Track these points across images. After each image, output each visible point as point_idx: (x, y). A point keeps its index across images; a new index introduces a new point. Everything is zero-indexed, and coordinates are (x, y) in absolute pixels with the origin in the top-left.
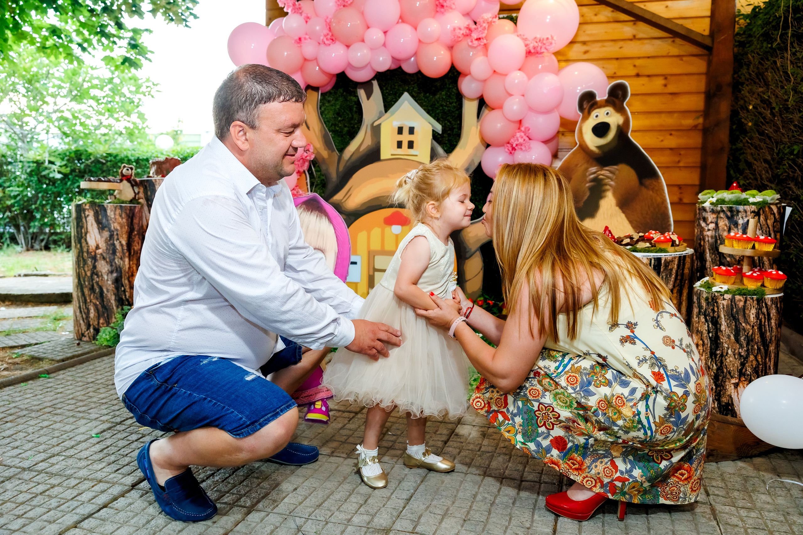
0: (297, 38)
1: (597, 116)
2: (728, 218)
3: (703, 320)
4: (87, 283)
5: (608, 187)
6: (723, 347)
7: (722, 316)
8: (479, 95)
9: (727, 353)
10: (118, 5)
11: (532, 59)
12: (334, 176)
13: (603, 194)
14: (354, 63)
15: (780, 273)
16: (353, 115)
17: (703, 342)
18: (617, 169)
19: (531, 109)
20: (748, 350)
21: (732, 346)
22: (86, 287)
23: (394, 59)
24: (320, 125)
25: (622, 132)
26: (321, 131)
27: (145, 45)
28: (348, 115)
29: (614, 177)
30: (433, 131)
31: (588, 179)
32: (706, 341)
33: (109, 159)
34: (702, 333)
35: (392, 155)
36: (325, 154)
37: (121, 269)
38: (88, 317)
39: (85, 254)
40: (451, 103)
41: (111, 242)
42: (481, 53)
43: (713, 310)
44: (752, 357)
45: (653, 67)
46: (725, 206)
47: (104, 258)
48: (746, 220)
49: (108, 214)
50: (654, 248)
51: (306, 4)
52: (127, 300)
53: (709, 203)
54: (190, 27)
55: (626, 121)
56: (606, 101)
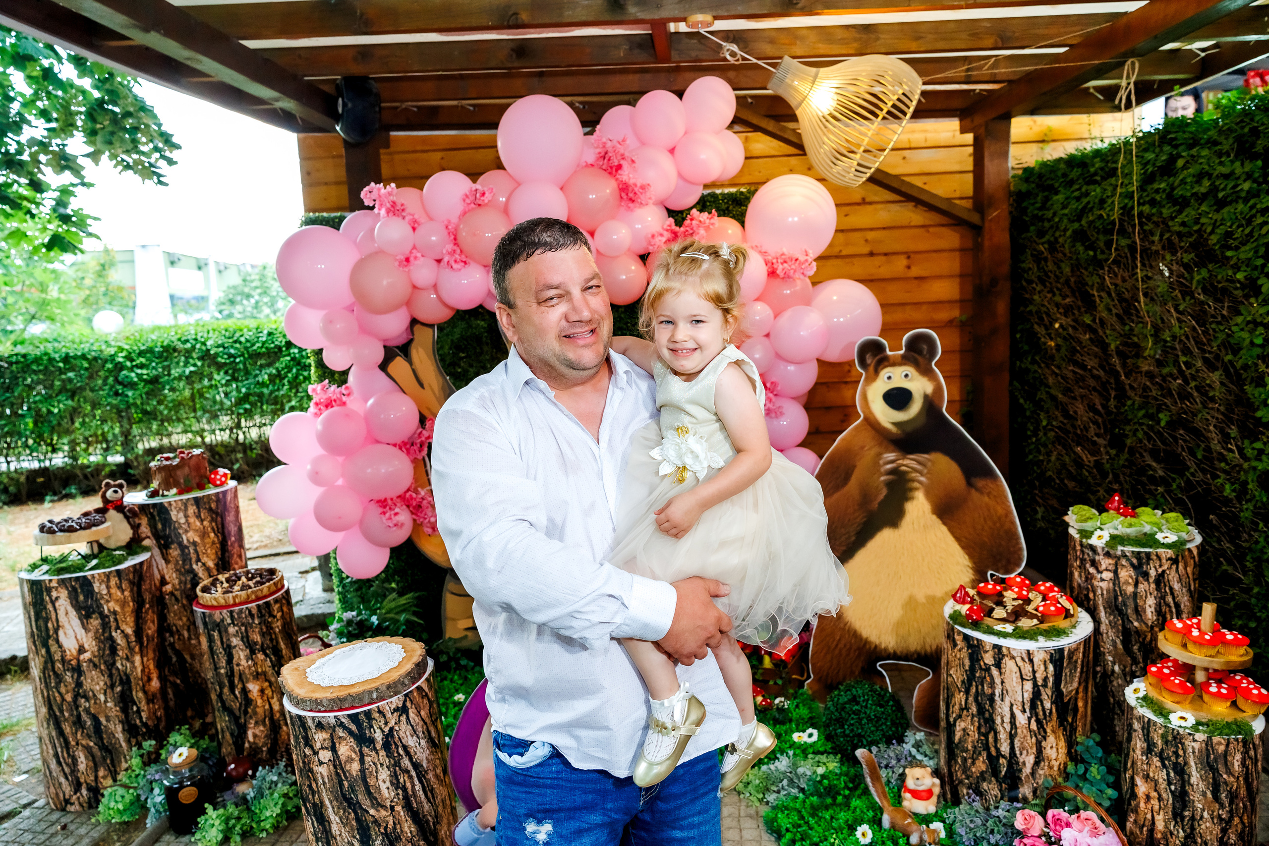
0: (403, 258)
1: (889, 378)
2: (1132, 565)
3: (1159, 764)
4: (66, 714)
5: (916, 485)
6: (1194, 807)
7: (1192, 764)
9: (1202, 817)
11: (776, 282)
13: (910, 494)
15: (1264, 691)
17: (1160, 795)
18: (929, 460)
19: (779, 355)
20: (1231, 811)
21: (1209, 807)
22: (66, 720)
25: (931, 405)
27: (85, 212)
29: (925, 471)
31: (882, 470)
32: (1164, 796)
33: (14, 359)
34: (1156, 782)
37: (128, 677)
38: (74, 769)
39: (59, 665)
41: (106, 635)
43: (1176, 753)
44: (1236, 820)
45: (891, 241)
46: (1128, 549)
47: (95, 666)
48: (1160, 570)
49: (96, 590)
50: (1044, 626)
51: (407, 196)
52: (145, 725)
53: (1099, 540)
54: (167, 185)
55: (938, 390)
56: (903, 357)
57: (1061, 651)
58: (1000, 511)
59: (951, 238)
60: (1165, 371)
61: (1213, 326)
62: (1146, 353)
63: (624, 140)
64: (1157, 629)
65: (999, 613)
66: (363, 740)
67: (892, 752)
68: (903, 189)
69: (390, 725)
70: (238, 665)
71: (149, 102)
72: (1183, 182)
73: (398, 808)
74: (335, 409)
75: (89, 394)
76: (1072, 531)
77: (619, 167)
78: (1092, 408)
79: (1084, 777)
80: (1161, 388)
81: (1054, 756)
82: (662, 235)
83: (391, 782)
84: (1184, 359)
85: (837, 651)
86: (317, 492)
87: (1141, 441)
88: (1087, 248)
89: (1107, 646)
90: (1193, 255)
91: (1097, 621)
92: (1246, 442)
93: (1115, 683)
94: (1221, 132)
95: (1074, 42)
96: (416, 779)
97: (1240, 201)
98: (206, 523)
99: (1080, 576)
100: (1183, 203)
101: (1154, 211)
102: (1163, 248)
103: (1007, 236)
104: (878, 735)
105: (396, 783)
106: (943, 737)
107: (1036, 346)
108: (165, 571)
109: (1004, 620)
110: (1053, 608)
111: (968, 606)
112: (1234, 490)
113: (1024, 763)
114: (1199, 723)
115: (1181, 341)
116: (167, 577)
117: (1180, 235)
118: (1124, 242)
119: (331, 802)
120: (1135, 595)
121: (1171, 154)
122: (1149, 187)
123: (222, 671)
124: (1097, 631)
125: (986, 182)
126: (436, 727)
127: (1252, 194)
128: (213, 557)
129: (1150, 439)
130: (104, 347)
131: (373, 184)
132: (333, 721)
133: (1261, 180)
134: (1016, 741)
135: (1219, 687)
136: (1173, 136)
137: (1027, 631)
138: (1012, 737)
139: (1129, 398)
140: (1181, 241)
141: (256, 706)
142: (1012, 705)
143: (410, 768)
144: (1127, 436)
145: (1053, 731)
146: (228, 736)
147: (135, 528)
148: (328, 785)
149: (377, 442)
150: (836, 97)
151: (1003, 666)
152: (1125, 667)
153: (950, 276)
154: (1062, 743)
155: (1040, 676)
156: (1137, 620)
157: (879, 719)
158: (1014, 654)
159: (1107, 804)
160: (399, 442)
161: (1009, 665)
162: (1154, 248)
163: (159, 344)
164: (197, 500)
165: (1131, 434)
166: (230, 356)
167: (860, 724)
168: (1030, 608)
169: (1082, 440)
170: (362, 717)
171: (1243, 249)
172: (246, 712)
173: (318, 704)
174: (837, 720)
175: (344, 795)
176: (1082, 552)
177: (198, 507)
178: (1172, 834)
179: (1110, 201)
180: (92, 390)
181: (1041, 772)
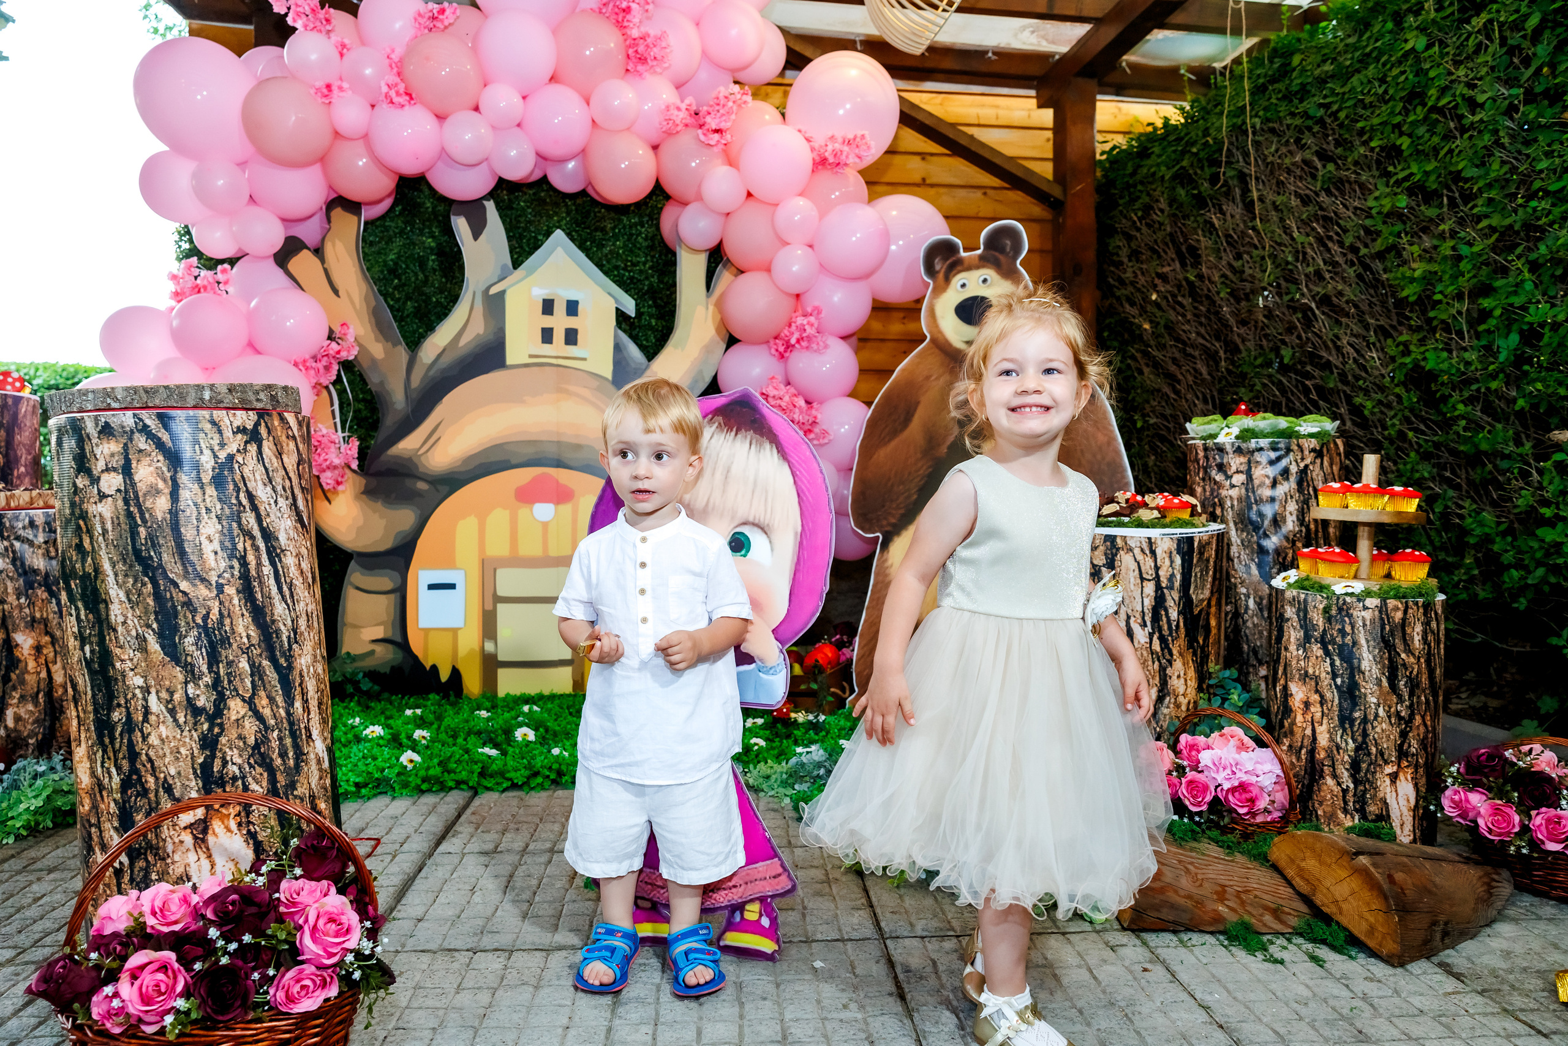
1: (963, 286)
2: (1269, 461)
3: (1320, 653)
6: (1366, 703)
7: (1363, 642)
8: (713, 243)
9: (1377, 716)
12: (398, 398)
14: (454, 152)
16: (426, 277)
17: (1322, 696)
19: (824, 268)
20: (1411, 707)
21: (1385, 701)
23: (541, 157)
24: (364, 286)
28: (416, 274)
30: (617, 309)
32: (1328, 695)
34: (1317, 679)
35: (531, 356)
36: (377, 349)
40: (634, 265)
42: (720, 161)
43: (1342, 632)
48: (1302, 465)
50: (1168, 518)
53: (1227, 437)
56: (981, 258)
57: (1190, 540)
58: (1101, 438)
64: (1300, 544)
66: (180, 462)
69: (229, 450)
73: (230, 590)
74: (204, 295)
76: (1193, 444)
77: (628, 11)
81: (1181, 690)
83: (222, 543)
89: (1240, 575)
93: (1249, 626)
99: (1204, 491)
103: (1092, 215)
105: (230, 549)
110: (1176, 501)
119: (113, 565)
120: (1274, 499)
125: (1069, 149)
132: (130, 424)
137: (1146, 522)
141: (26, 671)
142: (1129, 617)
145: (1181, 654)
148: (111, 537)
149: (263, 353)
151: (1117, 563)
154: (1192, 673)
155: (1164, 573)
156: (1276, 534)
158: (1132, 543)
160: (295, 357)
161: (1126, 560)
175: (137, 553)
176: (1207, 458)
178: (1338, 748)
181: (1166, 711)
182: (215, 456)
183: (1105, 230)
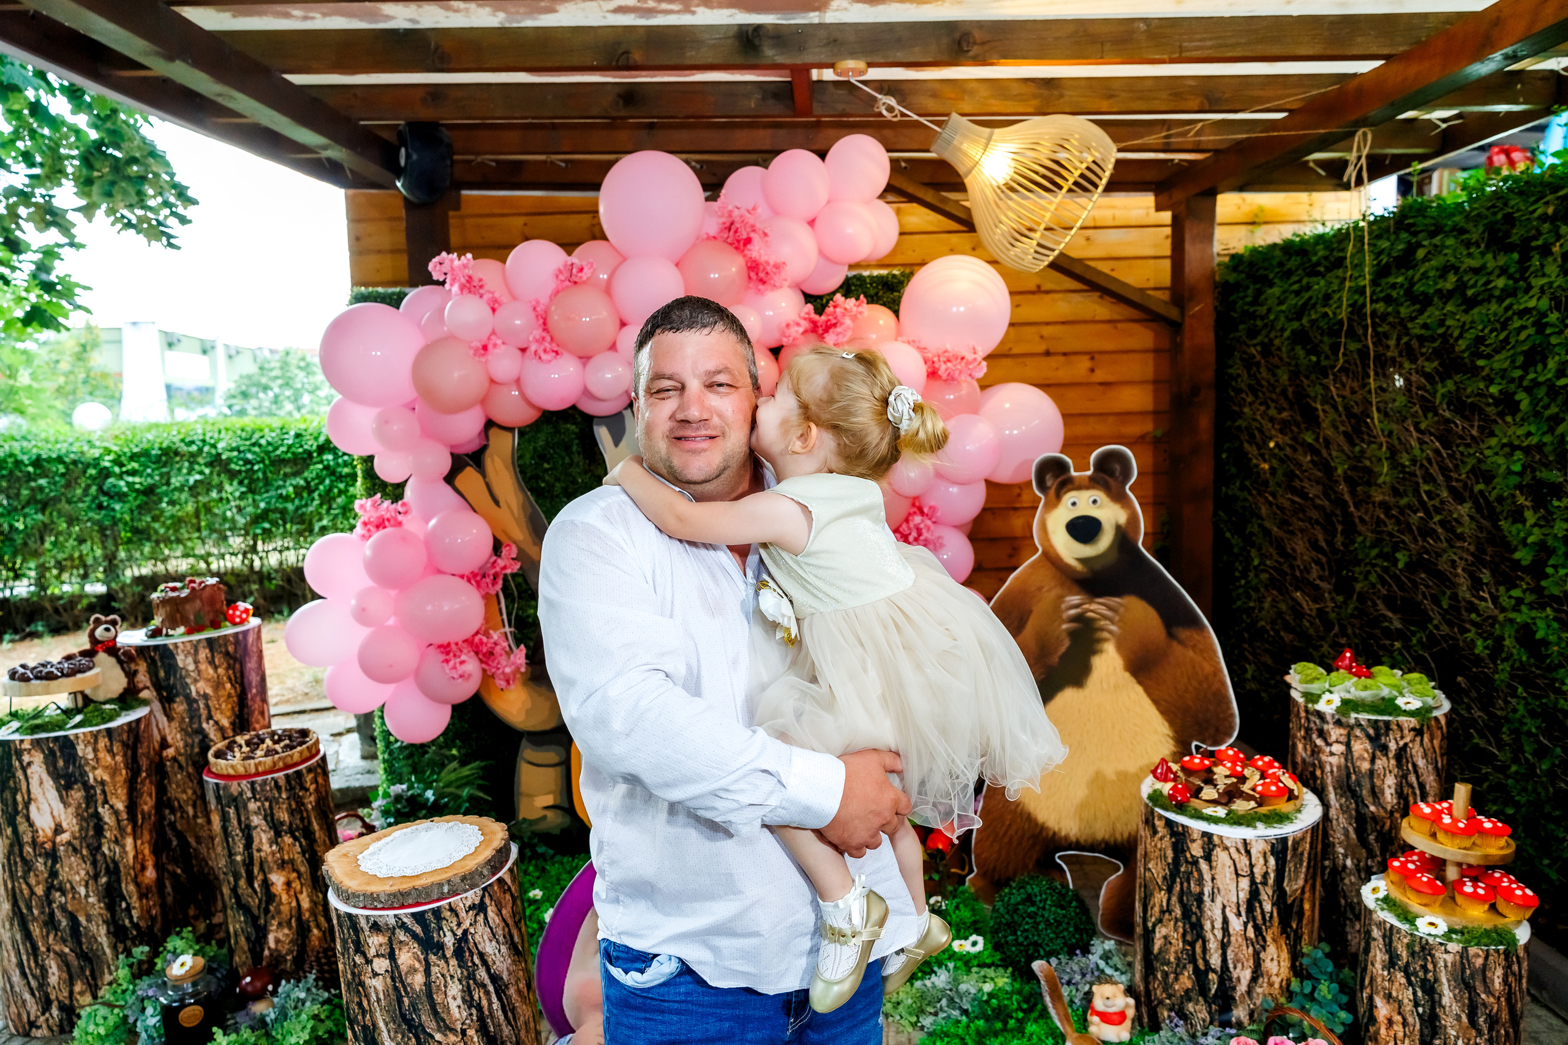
0: (479, 345)
1: (1074, 504)
2: (1368, 736)
3: (1403, 981)
4: (36, 912)
5: (1105, 635)
6: (1446, 1034)
7: (1444, 980)
10: (8, 207)
11: (936, 385)
13: (1099, 647)
14: (594, 389)
15: (1529, 892)
17: (1404, 1019)
18: (1122, 605)
19: (939, 476)
20: (1490, 1040)
21: (1464, 1034)
22: (35, 919)
24: (521, 496)
25: (1124, 538)
26: (524, 507)
29: (1117, 618)
31: (1065, 616)
32: (1410, 1020)
34: (1400, 1003)
37: (116, 864)
38: (43, 982)
39: (28, 849)
41: (91, 811)
43: (1424, 968)
45: (1071, 339)
46: (1364, 717)
47: (75, 850)
48: (1401, 743)
49: (80, 754)
50: (1264, 810)
51: (486, 270)
52: (136, 926)
53: (1328, 705)
54: (178, 248)
55: (1133, 519)
56: (1091, 479)
57: (1284, 840)
58: (1208, 668)
59: (1143, 337)
60: (1404, 501)
61: (1461, 449)
62: (1381, 480)
63: (754, 209)
64: (1397, 815)
65: (1209, 793)
66: (430, 945)
67: (1075, 964)
68: (1088, 276)
69: (464, 927)
70: (259, 850)
71: (160, 147)
72: (1424, 275)
73: (471, 1032)
74: (388, 530)
75: (64, 506)
76: (1295, 694)
77: (748, 241)
78: (1314, 545)
79: (1311, 997)
80: (1398, 522)
81: (1275, 971)
82: (798, 324)
83: (463, 998)
84: (1427, 488)
85: (1006, 840)
86: (363, 633)
87: (1373, 586)
88: (1309, 353)
89: (1338, 836)
90: (1436, 364)
91: (1326, 805)
92: (1502, 589)
93: (1347, 881)
94: (1467, 216)
95: (1294, 107)
96: (494, 996)
97: (1494, 301)
98: (221, 671)
99: (1305, 749)
100: (1424, 302)
101: (1390, 309)
102: (1401, 355)
103: (1212, 336)
104: (1057, 944)
105: (469, 1001)
106: (1139, 947)
107: (1247, 469)
108: (167, 731)
109: (1214, 802)
110: (1273, 788)
111: (1170, 785)
112: (1486, 648)
113: (1239, 979)
114: (1451, 931)
115: (1422, 466)
116: (169, 739)
117: (1421, 339)
118: (1353, 346)
119: (386, 1024)
120: (1371, 773)
121: (1409, 242)
122: (1383, 281)
123: (239, 858)
124: (1326, 817)
125: (1187, 269)
126: (520, 930)
127: (1507, 293)
128: (228, 714)
129: (1384, 583)
130: (86, 448)
131: (444, 254)
132: (392, 921)
133: (1517, 276)
134: (1229, 952)
135: (1475, 887)
136: (1411, 221)
137: (1243, 816)
138: (1224, 946)
139: (1360, 534)
140: (1421, 346)
141: (280, 903)
143: (487, 981)
144: (1356, 580)
145: (1274, 940)
146: (242, 940)
147: (131, 675)
148: (383, 1003)
149: (440, 572)
150: (1013, 164)
151: (1213, 858)
152: (1359, 861)
153: (1142, 382)
154: (1285, 955)
155: (1258, 871)
156: (1374, 804)
157: (1059, 923)
158: (1228, 843)
159: (1340, 1029)
160: (467, 572)
161: (1220, 856)
162: (1389, 354)
163: (157, 446)
164: (210, 642)
165: (1361, 577)
166: (247, 462)
167: (1036, 929)
168: (1246, 788)
169: (1303, 584)
170: (429, 916)
171: (1497, 357)
172: (267, 911)
173: (374, 899)
174: (1008, 925)
175: (403, 1016)
176: (1308, 719)
177: (212, 650)
179: (1336, 296)
180: (69, 502)
181: (1259, 990)
182: (455, 935)
183: (1224, 349)
